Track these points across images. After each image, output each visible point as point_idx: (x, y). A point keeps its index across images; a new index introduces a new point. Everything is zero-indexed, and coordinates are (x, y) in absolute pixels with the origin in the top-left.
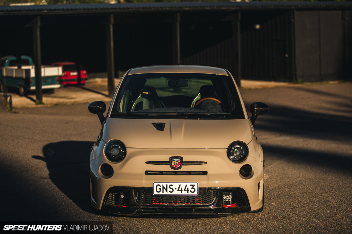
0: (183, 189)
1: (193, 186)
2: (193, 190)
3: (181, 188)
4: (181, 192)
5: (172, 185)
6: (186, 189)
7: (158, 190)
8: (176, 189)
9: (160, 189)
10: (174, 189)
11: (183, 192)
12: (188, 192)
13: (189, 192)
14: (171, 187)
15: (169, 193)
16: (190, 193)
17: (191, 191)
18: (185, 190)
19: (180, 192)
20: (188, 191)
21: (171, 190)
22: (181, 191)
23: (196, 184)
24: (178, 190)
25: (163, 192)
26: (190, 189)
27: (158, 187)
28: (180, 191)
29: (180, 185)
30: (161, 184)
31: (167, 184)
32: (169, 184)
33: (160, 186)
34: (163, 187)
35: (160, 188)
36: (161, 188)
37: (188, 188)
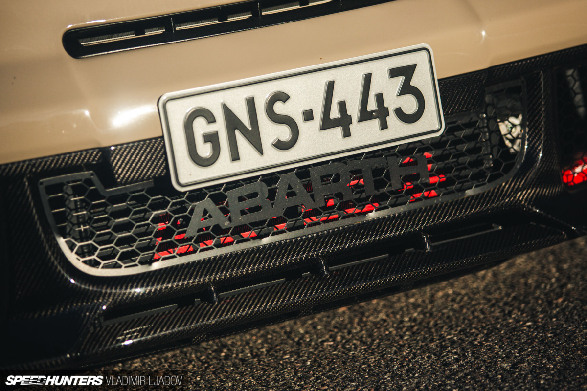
0: (353, 111)
1: (408, 71)
2: (409, 104)
3: (342, 105)
4: (347, 134)
5: (283, 97)
6: (372, 106)
7: (204, 150)
8: (308, 116)
9: (212, 138)
10: (299, 119)
11: (355, 127)
12: (384, 126)
13: (392, 119)
14: (280, 108)
15: (273, 158)
16: (397, 130)
17: (399, 112)
18: (365, 115)
19: (339, 130)
20: (382, 114)
21: (284, 133)
22: (344, 122)
23: (420, 59)
24: (327, 123)
25: (235, 157)
26: (392, 102)
27: (201, 127)
28: (334, 124)
29: (331, 86)
30: (213, 103)
31: (248, 92)
32: (262, 95)
33: (211, 119)
34: (232, 122)
35: (211, 128)
36: (220, 127)
37: (380, 98)
